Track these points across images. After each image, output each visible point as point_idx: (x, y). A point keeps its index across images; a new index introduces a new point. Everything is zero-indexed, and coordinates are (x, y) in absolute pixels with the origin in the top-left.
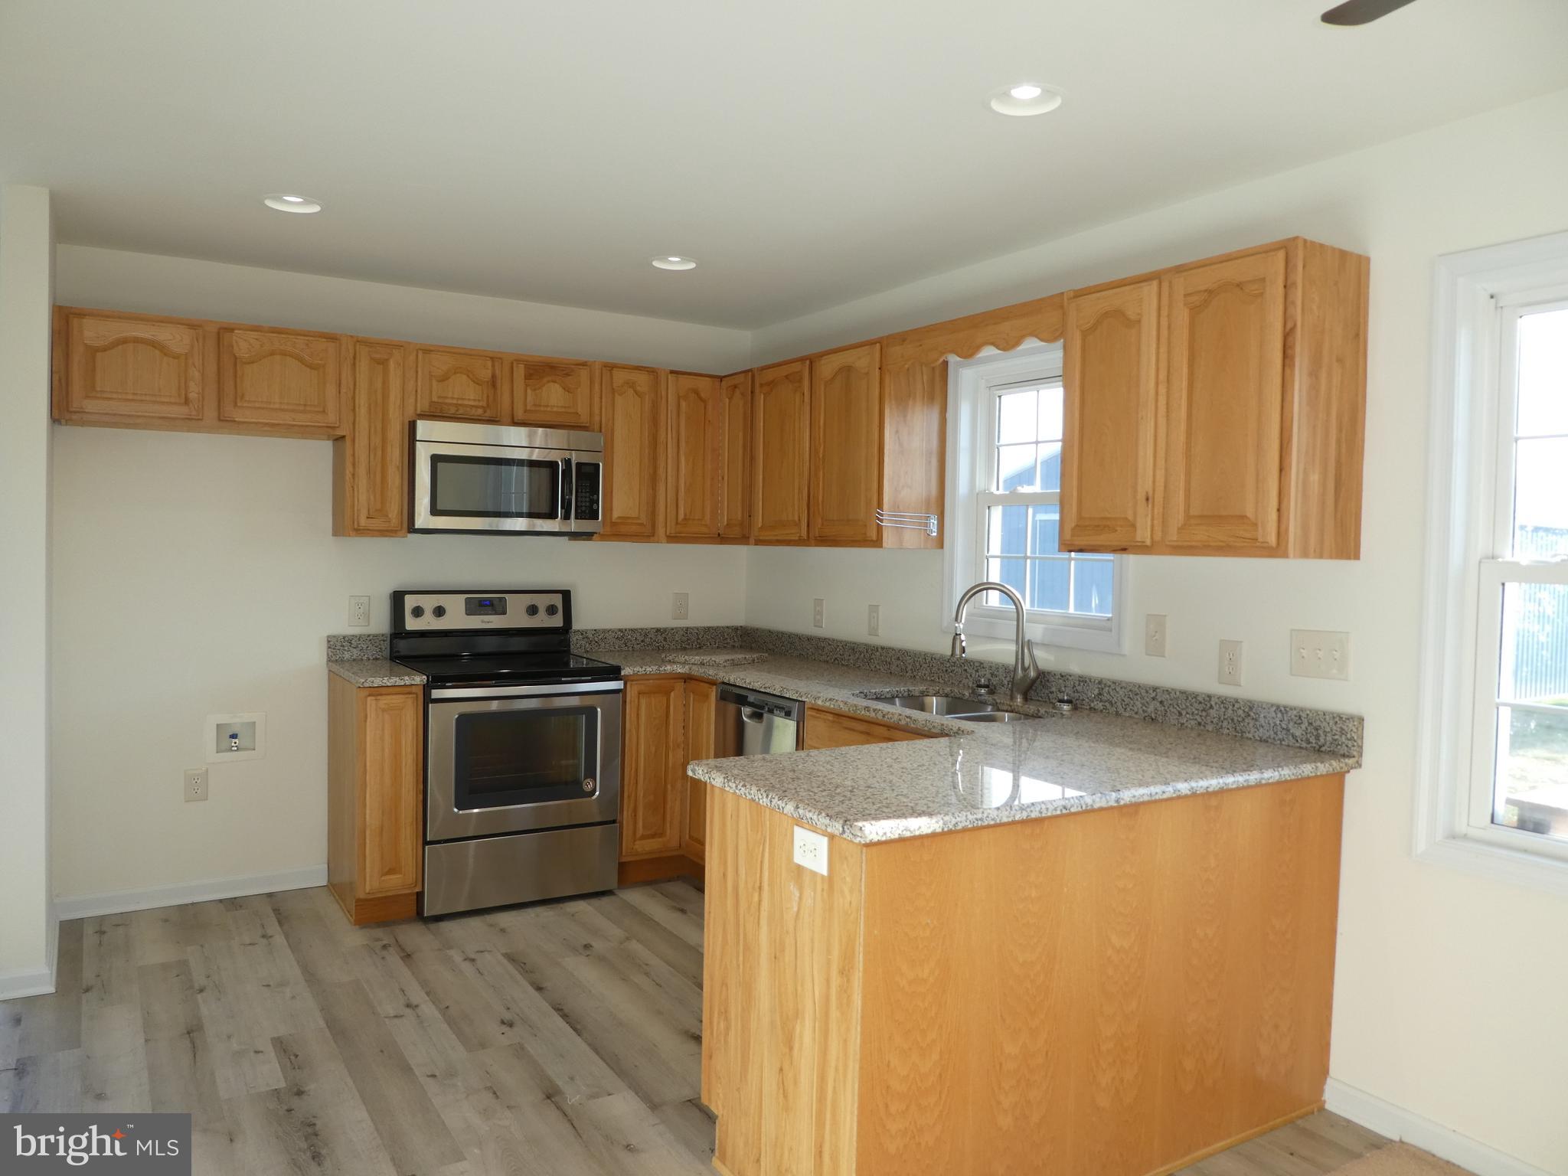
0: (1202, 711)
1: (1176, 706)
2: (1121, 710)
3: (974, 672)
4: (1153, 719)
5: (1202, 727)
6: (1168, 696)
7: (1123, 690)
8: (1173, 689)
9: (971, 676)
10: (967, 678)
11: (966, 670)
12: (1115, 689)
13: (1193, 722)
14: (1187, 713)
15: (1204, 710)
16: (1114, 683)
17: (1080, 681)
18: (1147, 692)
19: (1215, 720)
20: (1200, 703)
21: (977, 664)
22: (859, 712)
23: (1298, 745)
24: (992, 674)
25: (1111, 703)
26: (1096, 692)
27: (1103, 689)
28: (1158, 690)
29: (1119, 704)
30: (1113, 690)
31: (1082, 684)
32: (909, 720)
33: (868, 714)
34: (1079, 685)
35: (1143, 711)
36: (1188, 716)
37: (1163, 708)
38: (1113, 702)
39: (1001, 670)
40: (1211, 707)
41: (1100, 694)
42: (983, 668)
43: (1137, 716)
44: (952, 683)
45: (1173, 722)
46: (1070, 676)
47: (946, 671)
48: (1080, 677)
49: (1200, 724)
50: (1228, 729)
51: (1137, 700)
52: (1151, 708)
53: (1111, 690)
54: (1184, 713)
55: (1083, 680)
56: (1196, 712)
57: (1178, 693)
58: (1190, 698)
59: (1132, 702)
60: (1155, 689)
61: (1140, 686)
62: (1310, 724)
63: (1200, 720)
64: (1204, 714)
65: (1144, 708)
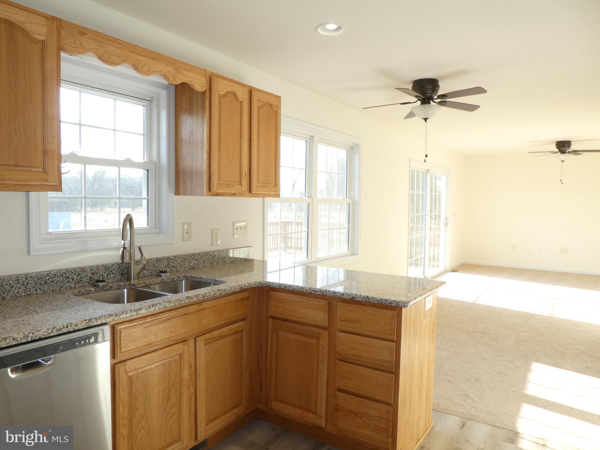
0: (212, 258)
1: (202, 259)
2: (179, 268)
3: (76, 276)
4: (193, 268)
5: (212, 264)
6: (199, 256)
7: (180, 259)
8: (200, 253)
9: (73, 279)
10: (69, 281)
11: (67, 277)
12: (176, 260)
13: (209, 264)
14: (207, 261)
15: (213, 258)
16: (175, 257)
17: (157, 261)
18: (190, 257)
19: (216, 261)
20: (211, 255)
21: (79, 270)
22: (183, 302)
23: (241, 260)
24: (93, 274)
25: (174, 267)
26: (166, 263)
27: (169, 261)
28: (195, 255)
29: (177, 266)
30: (175, 260)
31: (158, 262)
32: (221, 291)
33: (192, 300)
34: (157, 263)
35: (189, 266)
36: (207, 262)
37: (197, 262)
38: (175, 266)
39: (101, 269)
40: (215, 256)
41: (168, 264)
42: (85, 271)
43: (186, 269)
44: (53, 290)
45: (201, 266)
46: (151, 260)
47: (46, 283)
48: (157, 259)
49: (211, 264)
50: (221, 262)
51: (186, 262)
52: (192, 263)
53: (174, 261)
54: (205, 261)
55: (158, 260)
56: (210, 259)
57: (203, 254)
58: (208, 255)
59: (184, 263)
60: (194, 255)
61: (187, 255)
62: (244, 252)
63: (211, 262)
64: (213, 259)
65: (190, 264)
